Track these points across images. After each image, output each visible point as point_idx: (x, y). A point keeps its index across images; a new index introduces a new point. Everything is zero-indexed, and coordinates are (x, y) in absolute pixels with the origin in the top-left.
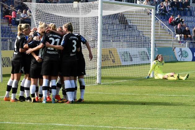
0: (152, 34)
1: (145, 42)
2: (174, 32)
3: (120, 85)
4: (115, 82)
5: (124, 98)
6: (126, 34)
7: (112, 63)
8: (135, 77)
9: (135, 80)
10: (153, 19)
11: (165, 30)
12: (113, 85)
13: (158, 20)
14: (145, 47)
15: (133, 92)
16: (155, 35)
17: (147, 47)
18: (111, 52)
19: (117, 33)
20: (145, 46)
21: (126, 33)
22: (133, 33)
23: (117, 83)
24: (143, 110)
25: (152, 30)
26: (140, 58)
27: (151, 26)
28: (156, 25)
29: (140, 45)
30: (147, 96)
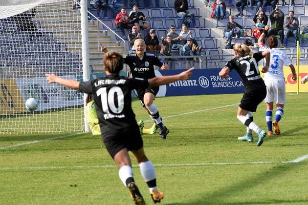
0: (84, 47)
1: (71, 64)
2: (128, 40)
3: (26, 150)
4: (16, 145)
5: (35, 175)
6: (32, 50)
7: (9, 109)
8: (54, 134)
9: (55, 139)
10: (83, 18)
11: (110, 37)
12: (12, 151)
13: (96, 19)
14: (71, 74)
15: (52, 163)
16: (89, 49)
17: (75, 74)
18: (6, 88)
19: (15, 49)
20: (71, 71)
21: (33, 48)
22: (46, 47)
23: (19, 147)
24: (73, 197)
25: (83, 40)
26: (62, 96)
27: (80, 32)
28: (90, 29)
29: (61, 71)
30: (80, 170)
